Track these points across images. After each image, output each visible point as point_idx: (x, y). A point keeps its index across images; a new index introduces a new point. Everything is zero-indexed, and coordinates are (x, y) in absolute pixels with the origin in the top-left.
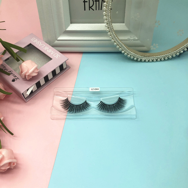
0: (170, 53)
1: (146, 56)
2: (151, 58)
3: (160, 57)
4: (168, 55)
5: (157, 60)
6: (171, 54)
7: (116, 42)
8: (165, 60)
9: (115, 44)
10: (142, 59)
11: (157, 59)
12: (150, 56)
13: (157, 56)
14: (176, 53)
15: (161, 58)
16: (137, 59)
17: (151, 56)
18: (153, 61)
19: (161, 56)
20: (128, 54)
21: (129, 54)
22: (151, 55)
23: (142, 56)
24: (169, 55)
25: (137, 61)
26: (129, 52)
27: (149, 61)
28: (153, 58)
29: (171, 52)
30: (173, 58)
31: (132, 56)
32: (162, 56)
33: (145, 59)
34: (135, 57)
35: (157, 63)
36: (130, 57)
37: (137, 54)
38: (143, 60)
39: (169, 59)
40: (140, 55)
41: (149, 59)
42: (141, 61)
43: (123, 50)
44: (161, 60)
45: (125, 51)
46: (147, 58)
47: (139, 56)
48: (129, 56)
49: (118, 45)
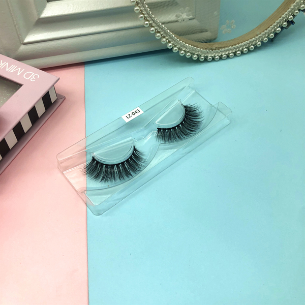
0: (257, 35)
1: (214, 48)
2: (224, 51)
3: (240, 47)
4: (254, 41)
5: (235, 55)
6: (260, 37)
8: (249, 51)
10: (207, 57)
11: (236, 52)
12: (222, 48)
13: (235, 45)
14: (269, 35)
15: (243, 49)
16: (199, 56)
18: (228, 57)
19: (242, 44)
21: (181, 50)
22: (224, 46)
23: (206, 49)
24: (257, 39)
25: (198, 61)
26: (180, 44)
27: (221, 58)
28: (228, 50)
29: (259, 32)
30: (264, 45)
31: (188, 52)
32: (245, 45)
33: (213, 55)
34: (194, 54)
35: (237, 59)
36: (185, 55)
37: (198, 47)
38: (210, 56)
39: (257, 48)
40: (203, 49)
41: (220, 55)
42: (206, 60)
43: (169, 42)
44: (242, 53)
45: (173, 44)
46: (216, 53)
47: (201, 51)
48: (183, 52)
49: (159, 32)
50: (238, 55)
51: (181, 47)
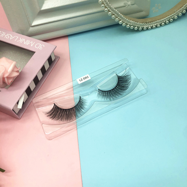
0: (175, 12)
1: (148, 22)
2: (154, 23)
3: (164, 20)
4: (173, 16)
5: (161, 25)
6: (177, 13)
7: (110, 11)
8: (170, 22)
9: (110, 14)
10: (143, 28)
11: (161, 23)
12: (152, 21)
13: (161, 19)
14: (182, 11)
15: (166, 21)
16: (138, 27)
17: (154, 21)
18: (156, 27)
19: (165, 18)
20: (127, 24)
23: (143, 23)
24: (175, 14)
25: (138, 31)
26: (127, 21)
27: (152, 28)
28: (156, 23)
29: (176, 10)
30: (179, 18)
31: (132, 25)
32: (167, 19)
33: (147, 27)
34: (135, 26)
35: (162, 28)
36: (130, 27)
37: (137, 22)
38: (145, 27)
39: (174, 20)
40: (141, 23)
41: (151, 26)
42: (143, 30)
43: (120, 20)
44: (165, 24)
45: (122, 21)
46: (149, 25)
47: (139, 24)
48: (128, 26)
49: (114, 15)
50: (162, 25)
51: (128, 23)
